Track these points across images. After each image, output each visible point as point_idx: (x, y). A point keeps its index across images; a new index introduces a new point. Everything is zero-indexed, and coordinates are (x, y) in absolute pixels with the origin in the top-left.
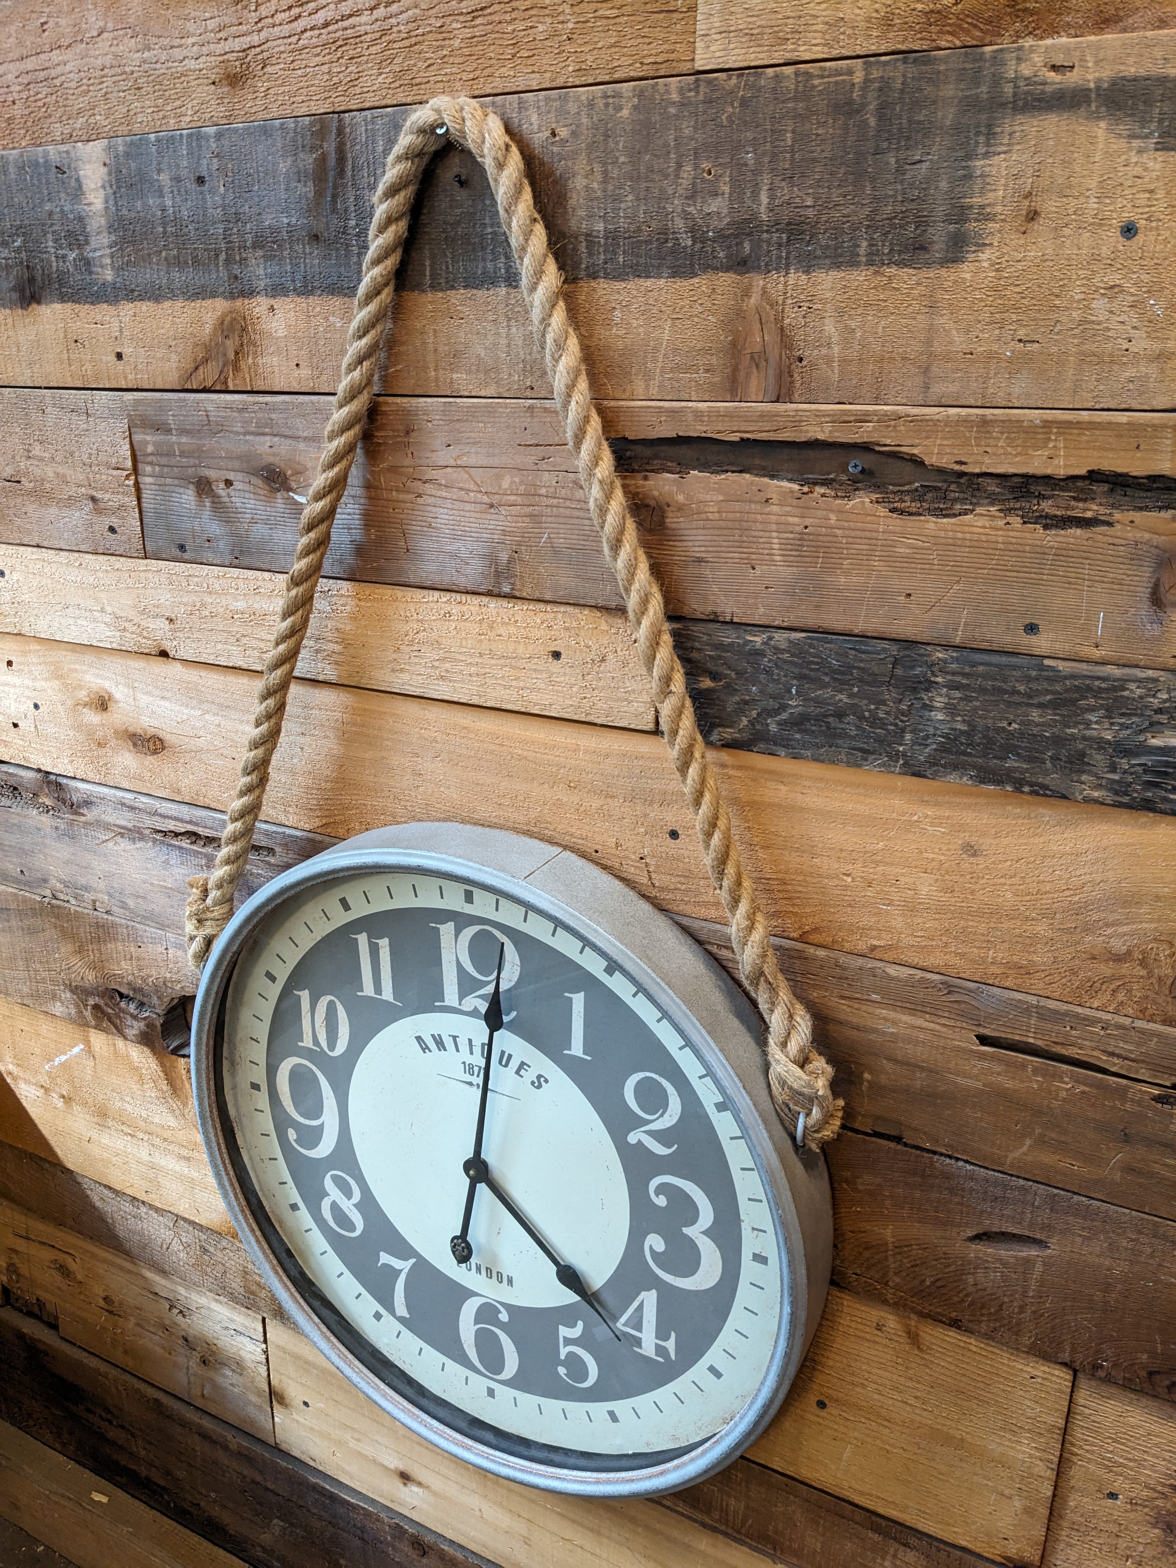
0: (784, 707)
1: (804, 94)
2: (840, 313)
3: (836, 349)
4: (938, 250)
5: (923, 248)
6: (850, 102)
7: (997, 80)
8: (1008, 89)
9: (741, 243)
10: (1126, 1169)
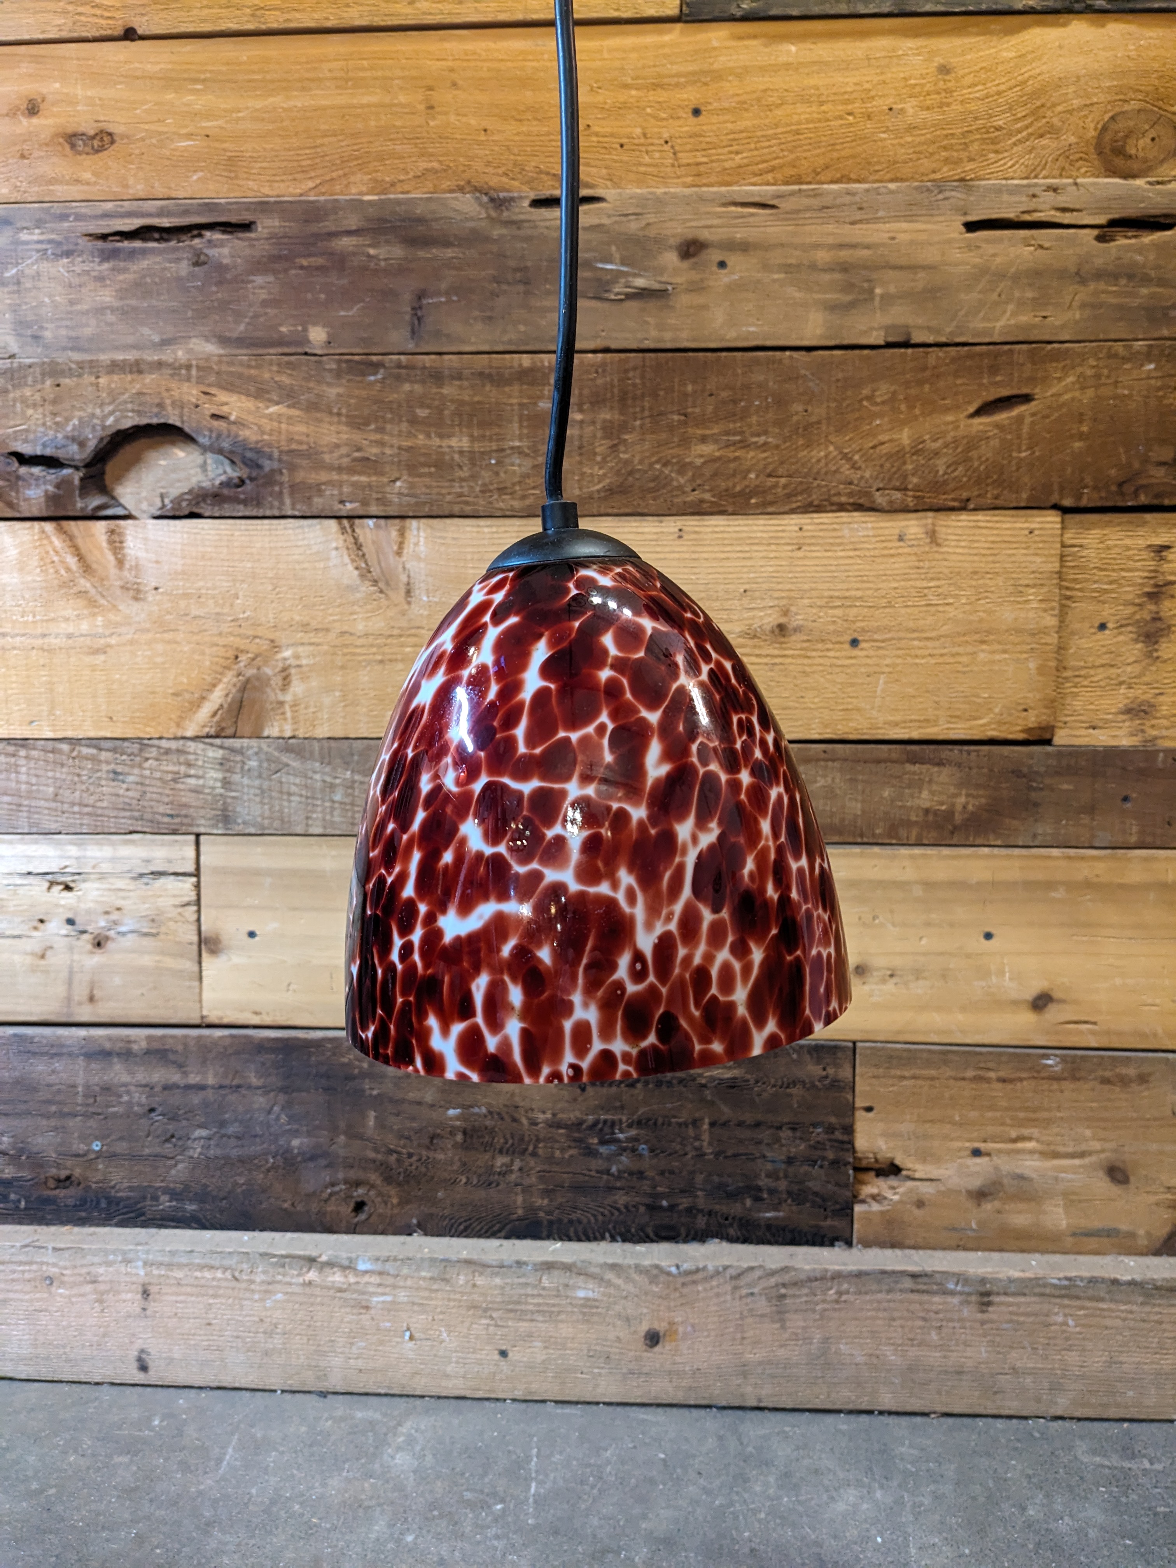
10: (1083, 306)
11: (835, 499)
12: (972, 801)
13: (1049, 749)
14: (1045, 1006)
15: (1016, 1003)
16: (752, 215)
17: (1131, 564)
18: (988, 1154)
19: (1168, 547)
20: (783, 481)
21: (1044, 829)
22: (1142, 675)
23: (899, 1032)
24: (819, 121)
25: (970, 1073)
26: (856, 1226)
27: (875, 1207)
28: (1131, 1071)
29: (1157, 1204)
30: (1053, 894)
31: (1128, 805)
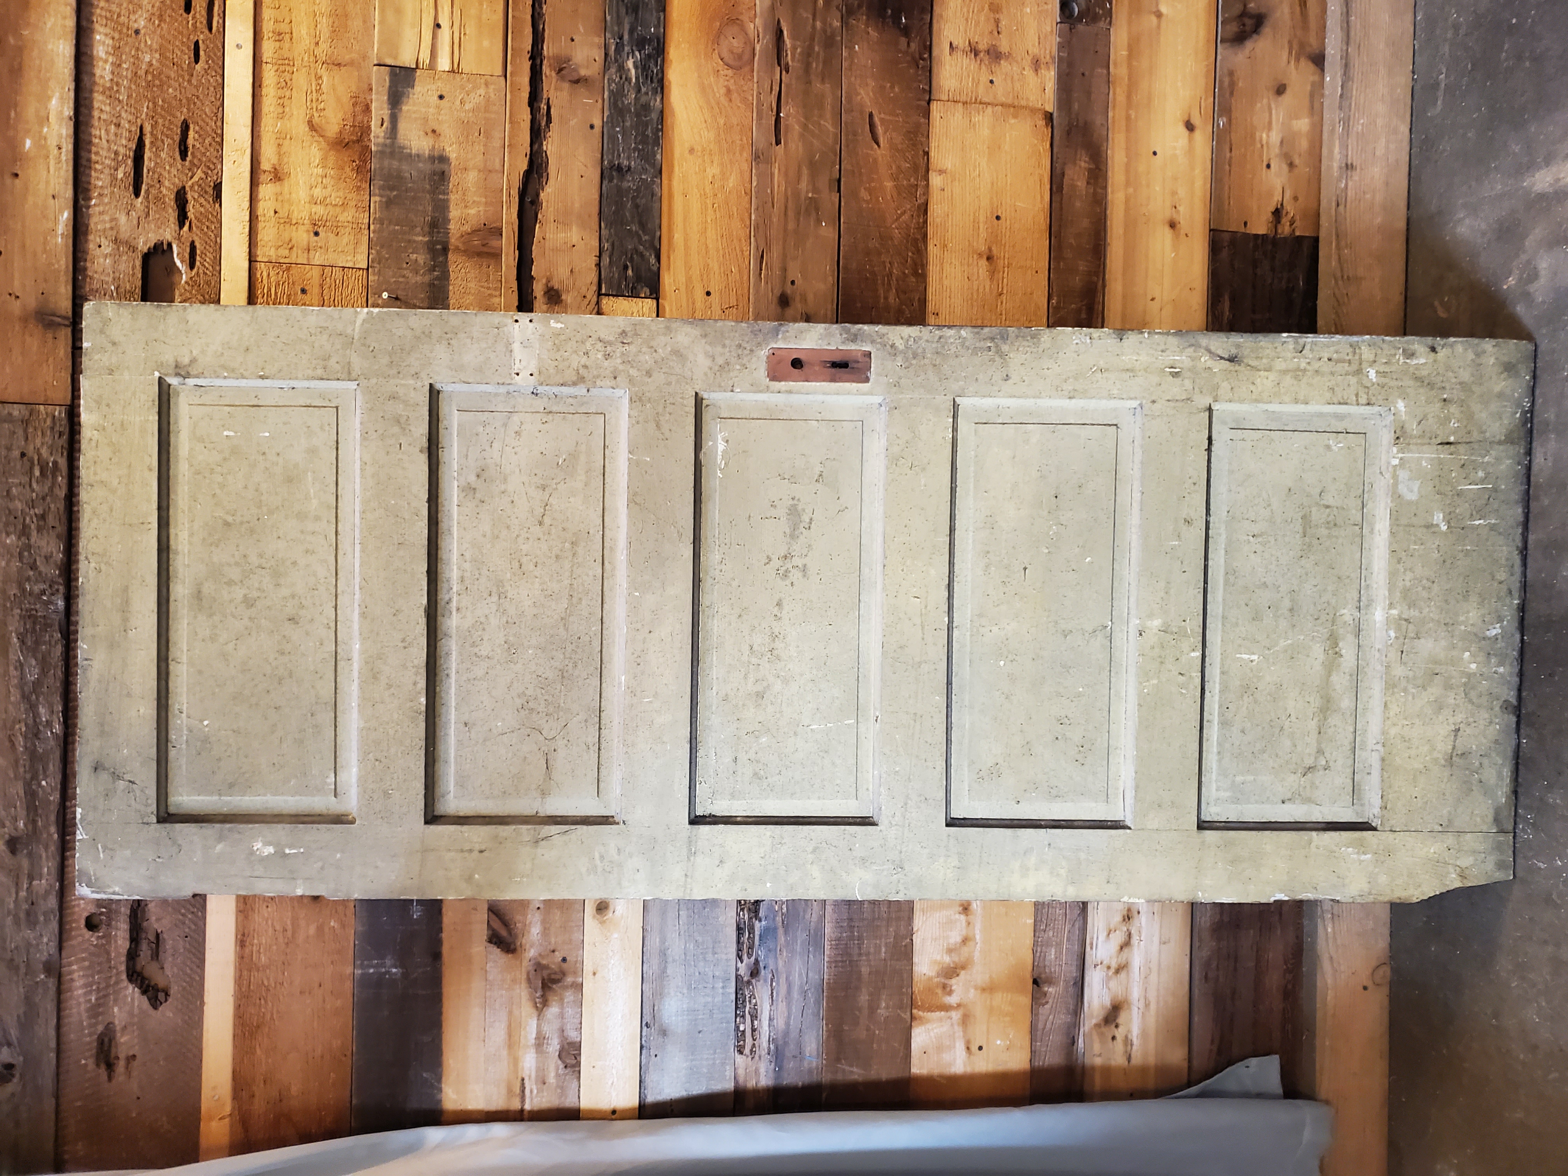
0: (637, 232)
1: (381, 221)
2: (466, 207)
3: (481, 209)
4: (444, 167)
5: (443, 173)
6: (387, 202)
7: (385, 145)
8: (388, 141)
9: (437, 250)
10: (823, 81)
11: (921, 225)
12: (1084, 158)
13: (1055, 115)
14: (1192, 125)
15: (1190, 140)
16: (766, 264)
17: (959, 65)
18: (1270, 160)
19: (951, 44)
20: (910, 254)
21: (1099, 120)
22: (1017, 62)
23: (1205, 205)
24: (716, 223)
25: (1227, 167)
26: (1307, 235)
27: (1297, 223)
28: (1226, 80)
29: (1297, 69)
30: (1133, 117)
31: (1087, 73)
